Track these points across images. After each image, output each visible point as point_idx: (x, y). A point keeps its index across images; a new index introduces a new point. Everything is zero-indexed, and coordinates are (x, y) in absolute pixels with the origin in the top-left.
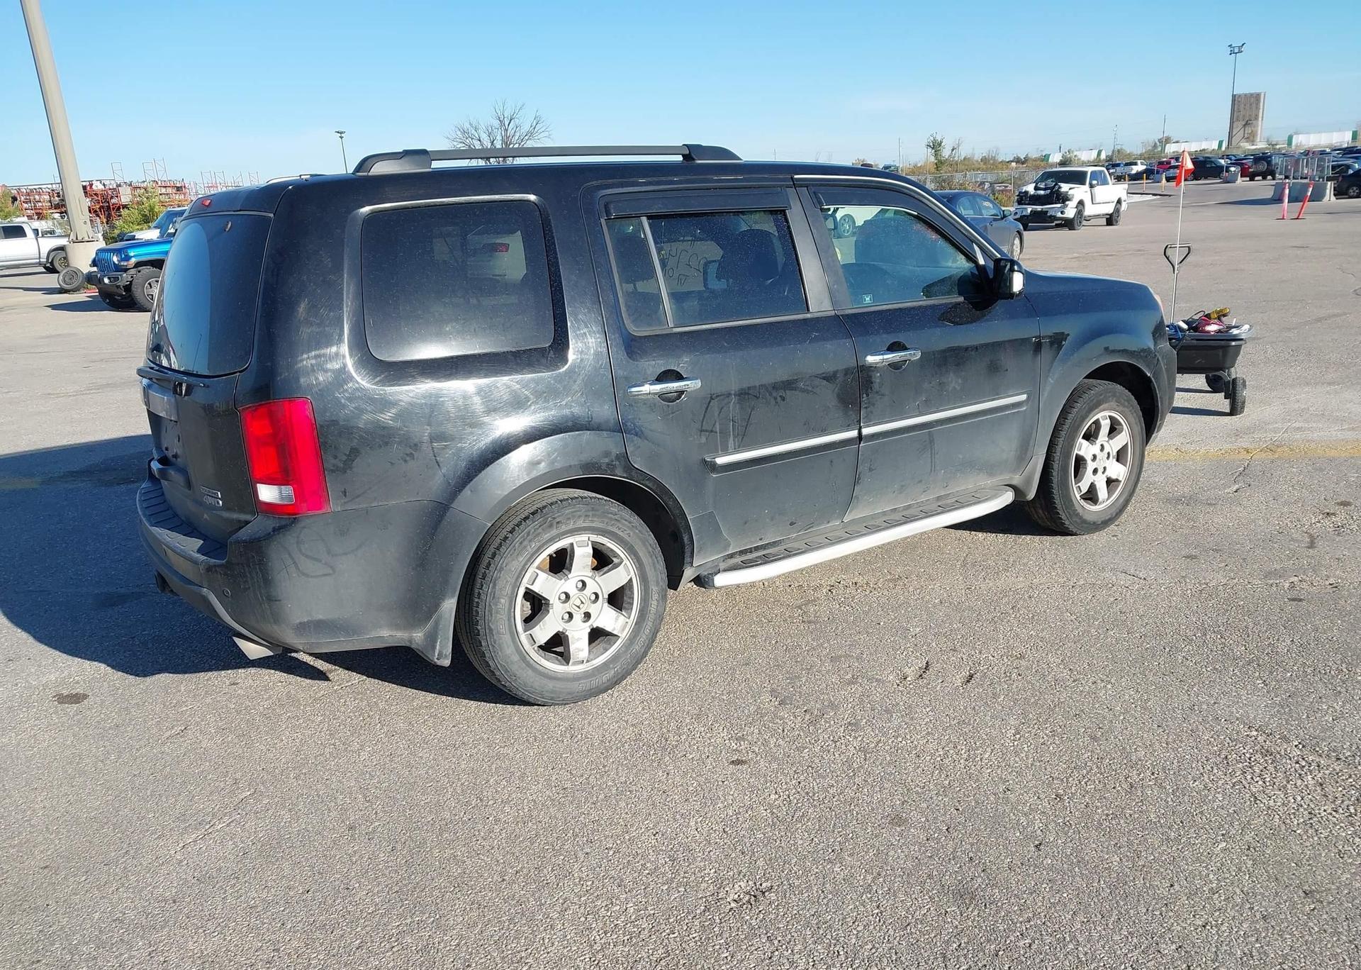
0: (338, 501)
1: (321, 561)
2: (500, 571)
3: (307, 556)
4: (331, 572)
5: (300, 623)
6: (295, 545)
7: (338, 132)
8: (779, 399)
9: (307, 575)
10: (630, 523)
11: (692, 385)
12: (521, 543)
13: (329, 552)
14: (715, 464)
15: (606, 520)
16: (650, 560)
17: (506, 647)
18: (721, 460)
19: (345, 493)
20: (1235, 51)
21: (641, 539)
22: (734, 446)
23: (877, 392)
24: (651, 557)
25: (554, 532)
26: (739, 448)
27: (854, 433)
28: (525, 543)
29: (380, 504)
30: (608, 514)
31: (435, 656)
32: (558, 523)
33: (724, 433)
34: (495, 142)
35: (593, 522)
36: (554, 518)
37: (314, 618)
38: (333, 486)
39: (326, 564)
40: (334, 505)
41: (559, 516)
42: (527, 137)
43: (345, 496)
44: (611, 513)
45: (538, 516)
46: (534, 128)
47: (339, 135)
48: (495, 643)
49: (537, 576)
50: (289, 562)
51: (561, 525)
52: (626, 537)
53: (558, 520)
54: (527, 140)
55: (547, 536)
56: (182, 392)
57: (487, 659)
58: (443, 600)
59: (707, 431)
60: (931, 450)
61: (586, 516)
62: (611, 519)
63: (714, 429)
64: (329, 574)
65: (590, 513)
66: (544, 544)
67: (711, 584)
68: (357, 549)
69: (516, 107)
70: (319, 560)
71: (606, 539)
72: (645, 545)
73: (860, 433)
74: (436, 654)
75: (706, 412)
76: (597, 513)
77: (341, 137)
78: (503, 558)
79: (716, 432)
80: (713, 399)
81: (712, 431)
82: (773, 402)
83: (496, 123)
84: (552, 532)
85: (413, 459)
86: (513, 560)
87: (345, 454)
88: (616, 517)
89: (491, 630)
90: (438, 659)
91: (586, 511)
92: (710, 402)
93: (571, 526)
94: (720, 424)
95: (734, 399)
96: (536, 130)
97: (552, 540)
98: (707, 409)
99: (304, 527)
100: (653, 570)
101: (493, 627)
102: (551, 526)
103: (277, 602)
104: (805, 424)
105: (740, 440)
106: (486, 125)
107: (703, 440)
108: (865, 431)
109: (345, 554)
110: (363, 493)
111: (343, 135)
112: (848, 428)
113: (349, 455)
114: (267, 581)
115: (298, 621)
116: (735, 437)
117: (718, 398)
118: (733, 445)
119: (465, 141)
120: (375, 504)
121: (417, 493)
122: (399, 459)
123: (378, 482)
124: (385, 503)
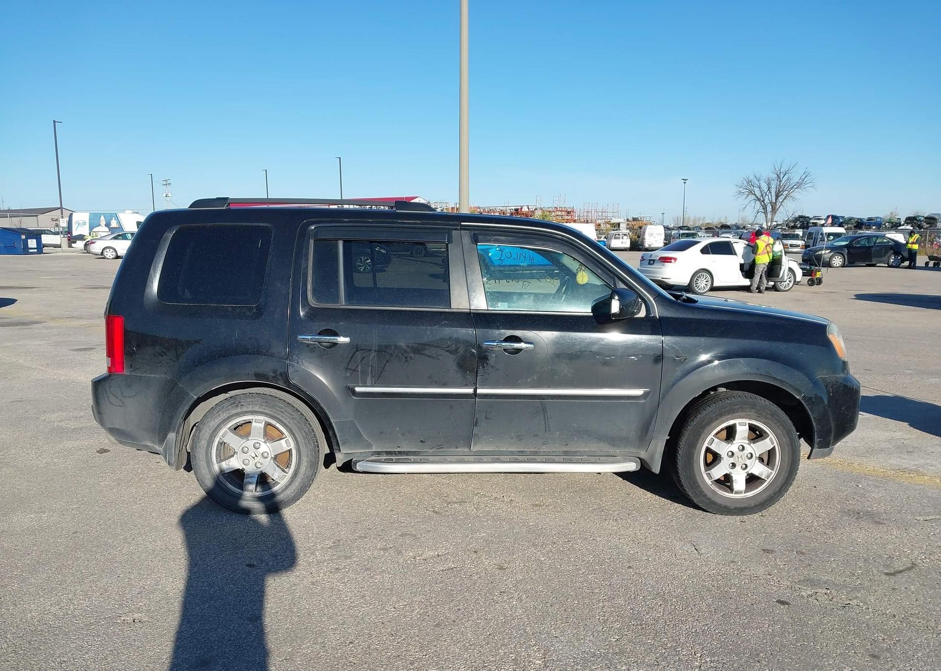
0: (128, 370)
3: (113, 394)
4: (122, 405)
5: (110, 428)
6: (108, 388)
7: (683, 180)
8: (409, 358)
9: (112, 404)
10: (291, 415)
11: (343, 340)
13: (122, 394)
14: (354, 390)
15: (274, 411)
16: (303, 441)
17: (203, 469)
18: (358, 389)
19: (131, 366)
21: (298, 427)
22: (372, 382)
23: (492, 367)
24: (304, 439)
25: (239, 410)
26: (375, 383)
27: (470, 391)
28: (220, 413)
29: (147, 375)
30: (276, 406)
32: (242, 405)
33: (364, 373)
35: (265, 409)
36: (240, 402)
37: (115, 427)
38: (126, 361)
39: (120, 400)
40: (126, 371)
41: (243, 402)
43: (131, 367)
44: (279, 407)
47: (684, 181)
50: (105, 395)
51: (243, 407)
54: (795, 189)
55: (234, 412)
58: (169, 433)
59: (351, 369)
60: (544, 414)
61: (261, 405)
62: (278, 410)
63: (356, 369)
64: (121, 406)
65: (264, 404)
66: (232, 416)
68: (135, 396)
69: (790, 165)
70: (118, 398)
71: (274, 421)
72: (300, 430)
73: (475, 391)
75: (351, 358)
76: (269, 405)
77: (685, 183)
79: (358, 371)
80: (358, 351)
81: (355, 370)
82: (404, 359)
83: (774, 176)
84: (237, 410)
85: (166, 355)
86: (212, 420)
87: (134, 346)
88: (281, 410)
91: (261, 402)
92: (356, 352)
93: (250, 409)
94: (361, 367)
95: (373, 354)
96: (803, 182)
97: (238, 415)
98: (352, 356)
99: (112, 380)
100: (305, 447)
102: (237, 406)
104: (429, 378)
105: (376, 379)
106: (766, 177)
107: (348, 374)
108: (479, 391)
109: (130, 397)
110: (140, 368)
111: (686, 181)
112: (466, 386)
113: (136, 346)
114: (98, 403)
116: (372, 377)
117: (362, 351)
118: (370, 382)
119: (749, 188)
120: (144, 375)
121: (165, 373)
122: (159, 354)
123: (147, 364)
124: (149, 375)
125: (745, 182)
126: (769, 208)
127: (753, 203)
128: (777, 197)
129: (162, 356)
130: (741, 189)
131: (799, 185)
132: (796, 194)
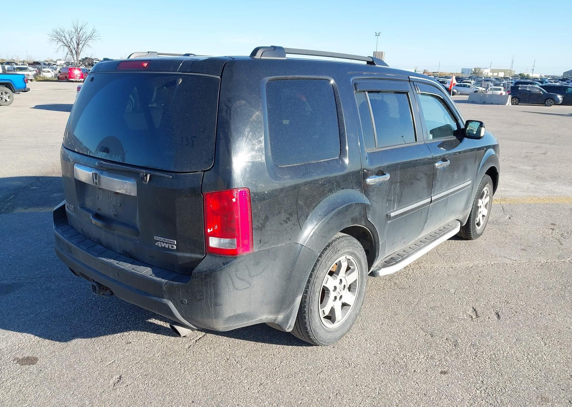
0: (257, 246)
1: (245, 280)
2: (317, 278)
3: (239, 278)
4: (249, 286)
5: (229, 317)
6: (234, 273)
8: (411, 183)
9: (237, 289)
10: (361, 248)
11: (387, 177)
12: (325, 263)
13: (249, 275)
14: (390, 216)
16: (365, 266)
18: (392, 214)
19: (260, 241)
20: (377, 35)
21: (363, 256)
23: (437, 180)
25: (336, 255)
26: (398, 208)
27: (429, 199)
28: (327, 262)
29: (275, 246)
30: (354, 244)
31: (287, 327)
33: (394, 201)
34: (73, 39)
35: (350, 249)
37: (237, 313)
38: (256, 237)
39: (247, 282)
40: (255, 249)
42: (89, 38)
43: (260, 243)
45: (331, 247)
46: (93, 34)
48: (312, 317)
49: (328, 279)
50: (230, 282)
52: (359, 255)
53: (338, 249)
54: (89, 40)
55: (334, 258)
56: (147, 180)
57: (307, 326)
58: (297, 297)
59: (389, 200)
60: (447, 205)
61: (348, 246)
62: (355, 247)
63: (391, 199)
64: (248, 288)
66: (332, 262)
67: (378, 275)
68: (262, 272)
69: (83, 23)
70: (244, 280)
71: (351, 257)
72: (364, 259)
73: (431, 199)
74: (288, 326)
75: (390, 191)
76: (351, 244)
78: (318, 271)
79: (392, 202)
80: (392, 184)
82: (410, 185)
83: (74, 30)
85: (290, 220)
86: (321, 272)
87: (262, 219)
88: (357, 245)
89: (311, 310)
90: (288, 329)
91: (348, 244)
93: (342, 252)
94: (393, 197)
95: (398, 185)
96: (93, 35)
97: (336, 260)
98: (390, 189)
99: (239, 262)
101: (312, 309)
102: (336, 253)
103: (220, 306)
104: (417, 196)
105: (398, 205)
106: (68, 30)
107: (388, 204)
108: (433, 198)
109: (257, 275)
110: (268, 241)
112: (428, 196)
113: (264, 220)
114: (216, 295)
115: (228, 316)
116: (397, 203)
117: (394, 184)
118: (395, 208)
119: (59, 37)
120: (272, 247)
121: (290, 240)
122: (284, 221)
123: (275, 234)
124: (276, 246)
125: (54, 33)
126: (74, 52)
127: (62, 47)
128: (78, 45)
129: (287, 222)
130: (52, 38)
131: (90, 37)
132: (90, 42)
